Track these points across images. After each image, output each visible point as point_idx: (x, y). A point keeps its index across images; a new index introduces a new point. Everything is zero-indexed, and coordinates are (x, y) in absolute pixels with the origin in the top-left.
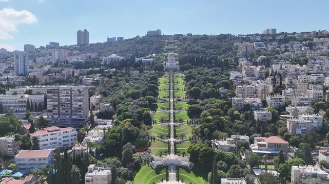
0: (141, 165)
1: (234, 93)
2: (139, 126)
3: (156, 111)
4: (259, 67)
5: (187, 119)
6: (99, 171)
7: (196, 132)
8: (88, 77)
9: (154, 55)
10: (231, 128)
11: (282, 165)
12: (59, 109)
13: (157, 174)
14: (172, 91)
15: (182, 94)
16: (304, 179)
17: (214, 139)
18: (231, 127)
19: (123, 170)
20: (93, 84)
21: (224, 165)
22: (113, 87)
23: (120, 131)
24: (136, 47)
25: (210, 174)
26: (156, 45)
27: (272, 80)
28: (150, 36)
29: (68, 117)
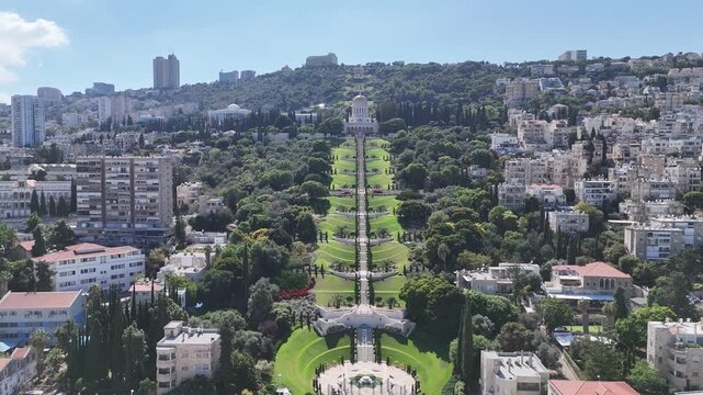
0: (293, 328)
1: (500, 176)
2: (287, 243)
3: (326, 214)
4: (555, 123)
5: (397, 230)
6: (191, 335)
7: (417, 257)
8: (174, 146)
9: (322, 106)
10: (498, 248)
11: (622, 323)
12: (104, 209)
13: (329, 348)
14: (361, 174)
15: (385, 180)
16: (680, 348)
17: (460, 269)
18: (497, 245)
19: (250, 336)
20: (185, 160)
21: (487, 323)
22: (229, 167)
23: (243, 254)
24: (282, 90)
25: (454, 343)
26: (326, 85)
27: (585, 147)
28: (312, 68)
29: (125, 226)
